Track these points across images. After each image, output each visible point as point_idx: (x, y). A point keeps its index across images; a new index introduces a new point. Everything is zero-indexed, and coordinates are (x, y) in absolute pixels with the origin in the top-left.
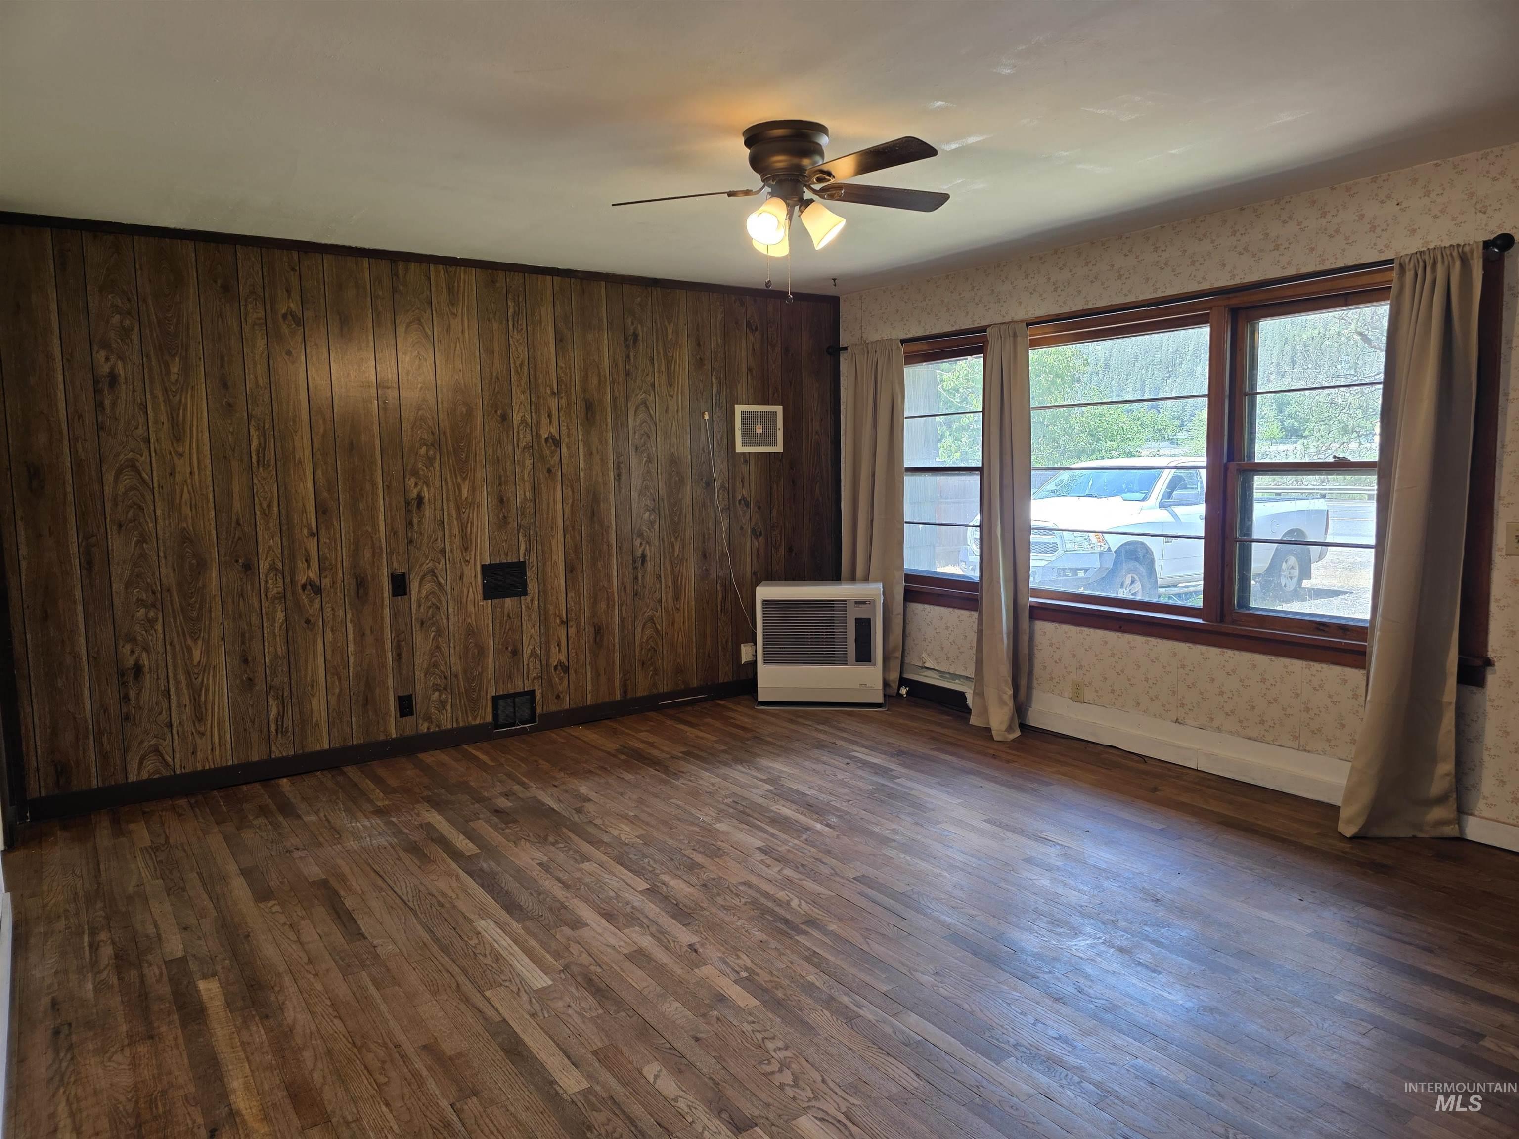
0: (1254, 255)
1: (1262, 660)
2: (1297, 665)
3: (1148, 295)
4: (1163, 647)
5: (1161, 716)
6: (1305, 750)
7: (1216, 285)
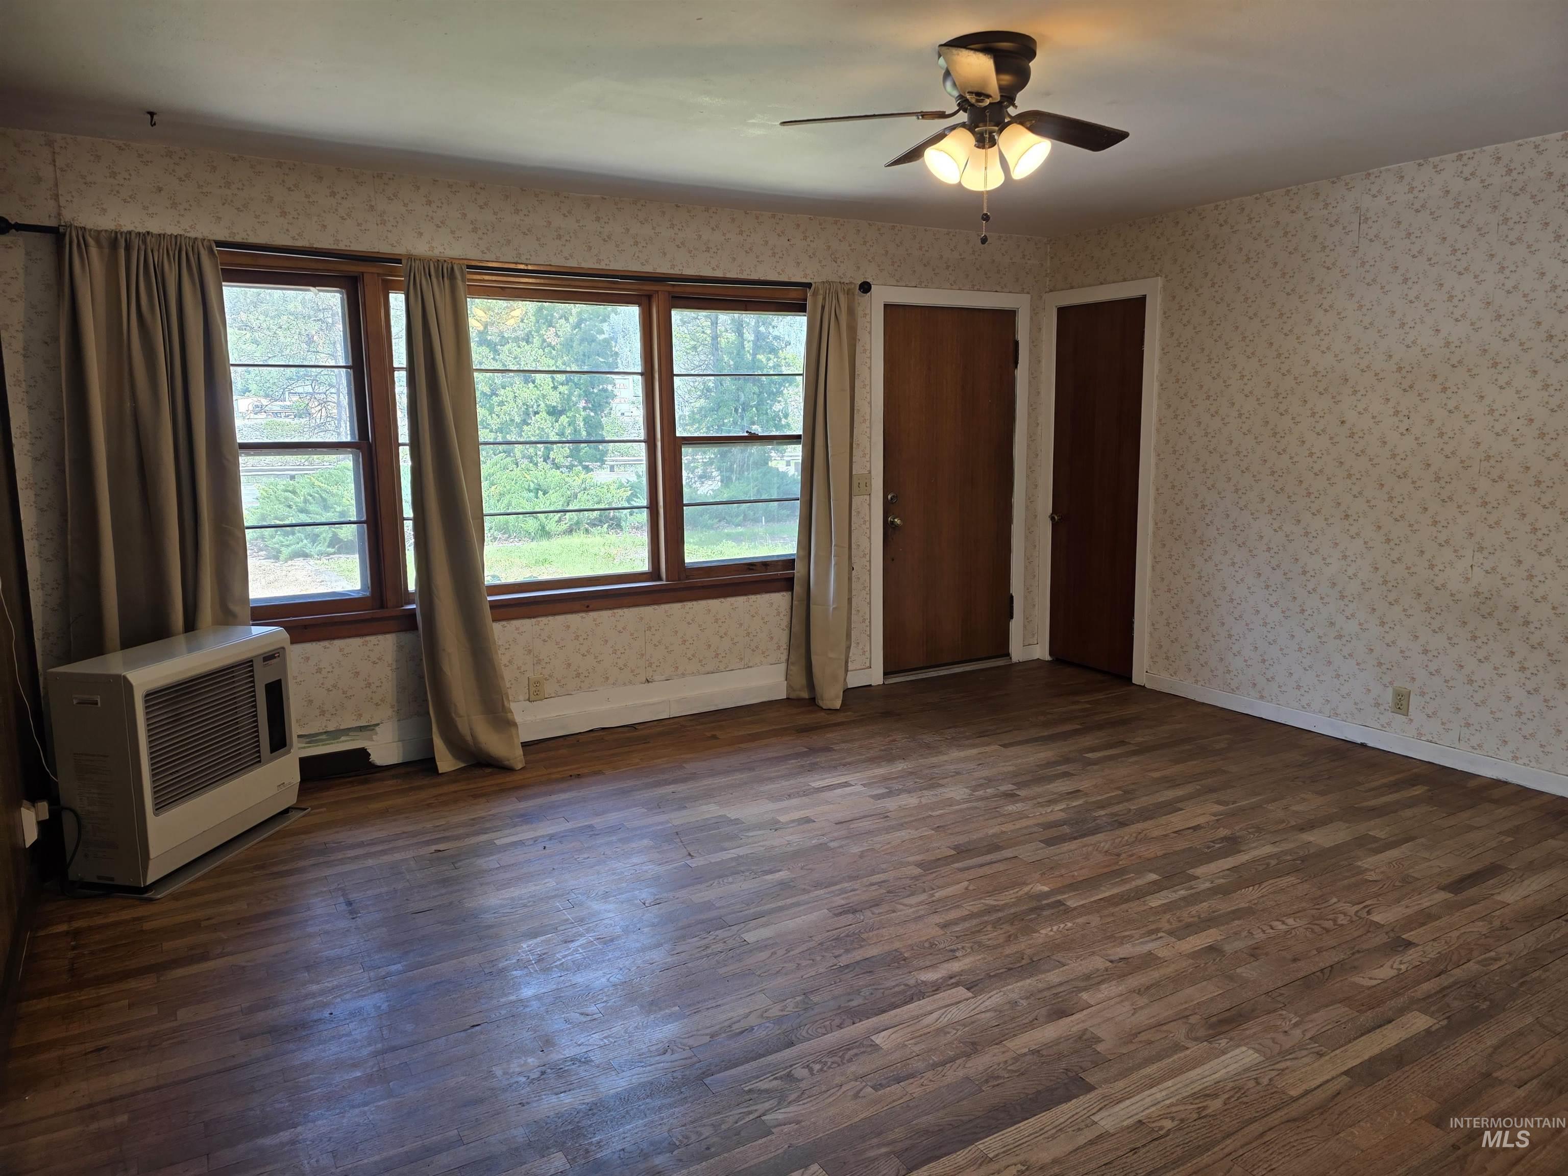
0: (690, 252)
1: (715, 604)
2: (739, 601)
3: (589, 264)
4: (628, 615)
5: (630, 682)
6: (748, 667)
7: (658, 271)
